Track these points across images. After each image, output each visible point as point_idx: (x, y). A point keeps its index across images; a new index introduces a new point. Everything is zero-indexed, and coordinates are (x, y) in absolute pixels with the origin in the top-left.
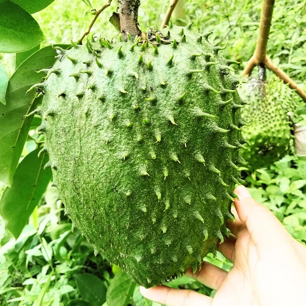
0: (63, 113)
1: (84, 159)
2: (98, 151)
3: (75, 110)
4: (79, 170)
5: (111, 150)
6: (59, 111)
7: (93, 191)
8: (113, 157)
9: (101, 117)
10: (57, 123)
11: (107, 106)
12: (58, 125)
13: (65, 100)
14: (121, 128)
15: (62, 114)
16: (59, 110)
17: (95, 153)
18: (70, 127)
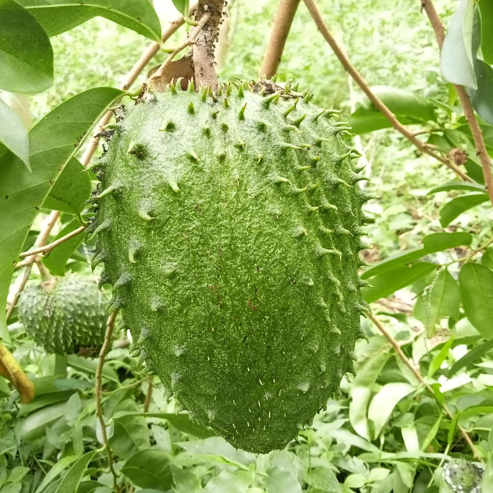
0: (196, 183)
1: (239, 246)
2: (264, 230)
3: (217, 177)
4: (227, 265)
5: (282, 227)
6: (186, 181)
7: (256, 292)
8: (286, 236)
9: (261, 183)
10: (184, 199)
11: (267, 168)
12: (186, 201)
13: (197, 164)
14: (287, 196)
15: (193, 184)
16: (187, 179)
17: (260, 234)
18: (209, 202)
